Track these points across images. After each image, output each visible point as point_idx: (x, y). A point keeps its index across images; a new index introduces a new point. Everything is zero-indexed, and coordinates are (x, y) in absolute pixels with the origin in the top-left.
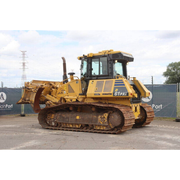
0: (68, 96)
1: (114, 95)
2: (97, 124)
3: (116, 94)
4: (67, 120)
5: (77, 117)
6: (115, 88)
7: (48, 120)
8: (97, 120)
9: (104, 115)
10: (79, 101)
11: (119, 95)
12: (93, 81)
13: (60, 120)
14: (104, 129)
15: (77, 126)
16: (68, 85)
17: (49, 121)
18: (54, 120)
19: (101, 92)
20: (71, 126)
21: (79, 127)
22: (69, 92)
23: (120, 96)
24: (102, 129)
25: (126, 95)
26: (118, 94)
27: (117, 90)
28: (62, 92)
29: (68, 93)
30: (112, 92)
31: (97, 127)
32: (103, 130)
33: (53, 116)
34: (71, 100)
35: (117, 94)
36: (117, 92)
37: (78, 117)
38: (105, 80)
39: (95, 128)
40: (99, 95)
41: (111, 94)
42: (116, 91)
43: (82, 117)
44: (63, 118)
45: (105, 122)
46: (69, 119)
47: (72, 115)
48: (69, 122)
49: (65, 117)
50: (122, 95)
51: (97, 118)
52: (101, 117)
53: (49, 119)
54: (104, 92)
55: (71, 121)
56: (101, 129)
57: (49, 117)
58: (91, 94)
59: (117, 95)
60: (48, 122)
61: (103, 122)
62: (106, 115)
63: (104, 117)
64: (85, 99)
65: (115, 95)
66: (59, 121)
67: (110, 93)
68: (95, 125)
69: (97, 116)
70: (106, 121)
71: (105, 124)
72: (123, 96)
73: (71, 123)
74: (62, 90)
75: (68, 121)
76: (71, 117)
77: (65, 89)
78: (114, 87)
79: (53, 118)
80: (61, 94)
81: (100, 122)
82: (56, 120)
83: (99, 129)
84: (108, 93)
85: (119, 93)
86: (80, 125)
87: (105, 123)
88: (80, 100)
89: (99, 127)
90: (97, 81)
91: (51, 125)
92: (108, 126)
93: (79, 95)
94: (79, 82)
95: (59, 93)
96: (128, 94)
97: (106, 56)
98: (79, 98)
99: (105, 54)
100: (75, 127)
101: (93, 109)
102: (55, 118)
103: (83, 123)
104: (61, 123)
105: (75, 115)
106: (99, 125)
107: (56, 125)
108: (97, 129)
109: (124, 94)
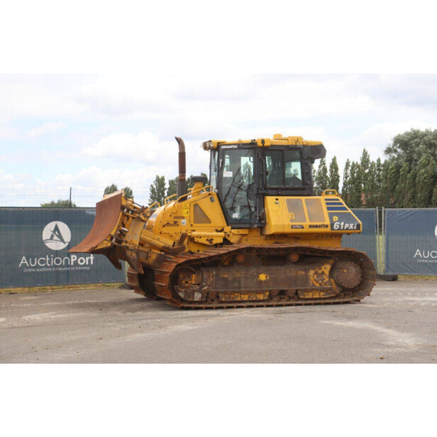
0: (194, 231)
1: (332, 228)
2: (309, 287)
3: (336, 226)
4: (236, 285)
5: (260, 276)
6: (331, 216)
7: (183, 288)
8: (306, 278)
9: (323, 267)
10: (232, 241)
11: (342, 228)
12: (277, 199)
13: (218, 286)
14: (322, 297)
15: (261, 297)
16: (192, 205)
17: (185, 292)
18: (200, 288)
19: (306, 221)
20: (245, 297)
21: (265, 298)
22: (195, 222)
23: (343, 229)
24: (318, 297)
25: (355, 227)
26: (340, 226)
27: (336, 218)
28: (175, 222)
29: (194, 225)
30: (328, 222)
31: (306, 294)
32: (320, 299)
33: (193, 278)
34: (211, 241)
35: (338, 226)
36: (338, 223)
37: (263, 277)
38: (303, 198)
39: (301, 297)
40: (303, 228)
41: (327, 226)
42: (334, 220)
43: (272, 276)
44: (226, 280)
45: (325, 281)
46: (240, 283)
47: (246, 274)
48: (243, 289)
49: (230, 279)
50: (347, 229)
52: (316, 273)
53: (187, 285)
54: (310, 221)
55: (245, 288)
56: (314, 297)
57: (187, 282)
58: (284, 225)
59: (339, 229)
60: (181, 295)
61: (320, 282)
62: (326, 268)
63: (323, 273)
64: (245, 238)
65: (335, 228)
66: (215, 288)
67: (324, 223)
68: (302, 291)
69: (307, 271)
70: (327, 279)
71: (325, 286)
72: (351, 229)
73: (248, 290)
74: (175, 218)
75: (240, 287)
77: (185, 215)
78: (329, 214)
79: (193, 282)
80: (172, 225)
81: (313, 283)
82: (205, 288)
83: (310, 297)
84: (321, 223)
85: (342, 224)
86: (268, 294)
87: (326, 284)
88: (233, 239)
89: (311, 294)
90: (287, 200)
91: (191, 300)
92: (330, 289)
93: (232, 228)
94: (216, 198)
95: (166, 223)
96: (358, 226)
97: (299, 148)
98: (231, 234)
99: (298, 144)
100: (254, 299)
101: (294, 258)
102: (204, 284)
103: (275, 289)
104: (218, 293)
105: (254, 272)
106: (312, 290)
107: (204, 300)
108: (307, 297)
109: (351, 227)
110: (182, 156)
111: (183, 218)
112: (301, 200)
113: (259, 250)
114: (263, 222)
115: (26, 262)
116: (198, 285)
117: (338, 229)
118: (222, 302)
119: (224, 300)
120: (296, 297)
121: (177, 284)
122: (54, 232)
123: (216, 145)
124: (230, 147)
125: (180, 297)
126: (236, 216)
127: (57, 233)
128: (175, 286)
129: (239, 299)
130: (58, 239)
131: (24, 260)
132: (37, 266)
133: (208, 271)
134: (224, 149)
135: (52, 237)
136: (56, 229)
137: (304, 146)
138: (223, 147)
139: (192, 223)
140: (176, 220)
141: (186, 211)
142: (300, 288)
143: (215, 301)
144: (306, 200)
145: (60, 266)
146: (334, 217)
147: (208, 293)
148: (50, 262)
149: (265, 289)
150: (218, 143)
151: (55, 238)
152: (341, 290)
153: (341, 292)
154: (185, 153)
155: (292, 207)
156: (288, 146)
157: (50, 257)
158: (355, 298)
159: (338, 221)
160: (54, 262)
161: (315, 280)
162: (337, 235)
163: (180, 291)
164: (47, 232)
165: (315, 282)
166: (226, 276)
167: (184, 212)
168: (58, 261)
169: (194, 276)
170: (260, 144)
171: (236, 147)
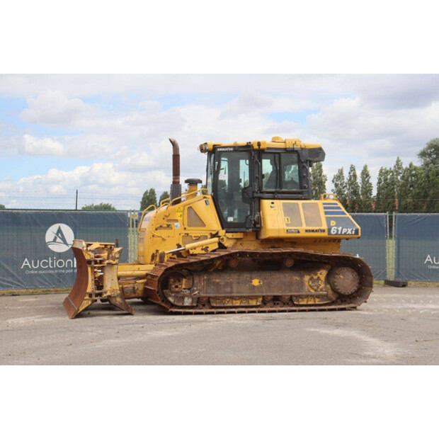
0: (187, 234)
1: (329, 233)
2: (304, 293)
3: (333, 231)
4: (228, 289)
5: (253, 281)
6: (328, 220)
7: (172, 292)
8: (301, 284)
9: (319, 273)
11: (339, 233)
12: (273, 203)
13: (209, 291)
14: (317, 303)
15: (253, 303)
16: (186, 207)
17: (175, 296)
18: (191, 293)
19: (302, 226)
20: (237, 303)
21: (258, 304)
22: (188, 226)
23: (341, 234)
24: (313, 303)
25: (354, 232)
26: (338, 231)
27: (333, 223)
28: (168, 226)
29: (188, 228)
30: (325, 227)
31: (300, 300)
33: (184, 282)
35: (336, 231)
36: (336, 228)
38: (300, 202)
39: (295, 303)
40: (299, 232)
41: (324, 231)
42: (332, 224)
44: (218, 284)
45: (321, 287)
46: (231, 287)
47: (239, 279)
48: (235, 295)
49: (222, 283)
50: (345, 234)
51: (302, 282)
52: (311, 279)
53: (177, 289)
54: (307, 225)
55: (238, 293)
56: (309, 303)
57: (177, 287)
58: (279, 230)
59: (337, 234)
60: (171, 299)
61: (315, 288)
62: (322, 274)
63: (319, 278)
64: (239, 242)
65: (332, 233)
66: (207, 293)
67: (322, 228)
68: (297, 296)
69: (302, 277)
70: (322, 285)
71: (321, 292)
72: (349, 234)
73: (240, 295)
74: (168, 220)
75: (231, 292)
76: (239, 283)
77: (179, 218)
78: (327, 218)
79: (184, 287)
80: (165, 228)
81: (308, 289)
83: (305, 303)
84: (317, 228)
85: (340, 228)
86: (261, 299)
87: (321, 290)
89: (306, 300)
90: (283, 204)
91: (180, 304)
92: (326, 296)
93: (226, 232)
94: (211, 201)
95: (159, 226)
96: (357, 231)
97: (297, 151)
98: (225, 238)
99: (295, 146)
100: (246, 304)
101: (289, 263)
102: (195, 288)
103: (269, 294)
104: (209, 298)
105: (247, 277)
106: (307, 296)
107: (195, 304)
108: (301, 303)
109: (349, 232)
110: (176, 158)
111: (177, 221)
112: (297, 204)
113: (252, 254)
114: (258, 226)
115: (28, 264)
116: (189, 289)
117: (335, 234)
118: (213, 307)
119: (215, 305)
120: (290, 303)
121: (167, 289)
122: (57, 234)
123: (211, 147)
124: (226, 149)
125: (169, 302)
126: (230, 219)
127: (60, 235)
128: (165, 291)
129: (230, 304)
130: (62, 242)
131: (26, 262)
132: (40, 269)
133: (199, 275)
134: (220, 151)
135: (55, 238)
136: (59, 231)
137: (302, 149)
138: (219, 150)
139: (186, 226)
140: (169, 223)
141: (179, 214)
142: (295, 294)
143: (207, 305)
144: (303, 204)
145: (62, 269)
146: (332, 222)
147: (199, 298)
148: (52, 264)
149: (258, 294)
150: (214, 146)
151: (58, 240)
152: (337, 296)
153: (337, 299)
154: (179, 155)
155: (289, 211)
156: (285, 149)
157: (53, 260)
158: (352, 305)
159: (335, 226)
160: (56, 264)
161: (310, 286)
162: (335, 241)
163: (170, 296)
164: (50, 234)
165: (310, 289)
166: (217, 281)
167: (178, 216)
168: (60, 263)
169: (184, 280)
170: (256, 147)
171: (232, 149)
